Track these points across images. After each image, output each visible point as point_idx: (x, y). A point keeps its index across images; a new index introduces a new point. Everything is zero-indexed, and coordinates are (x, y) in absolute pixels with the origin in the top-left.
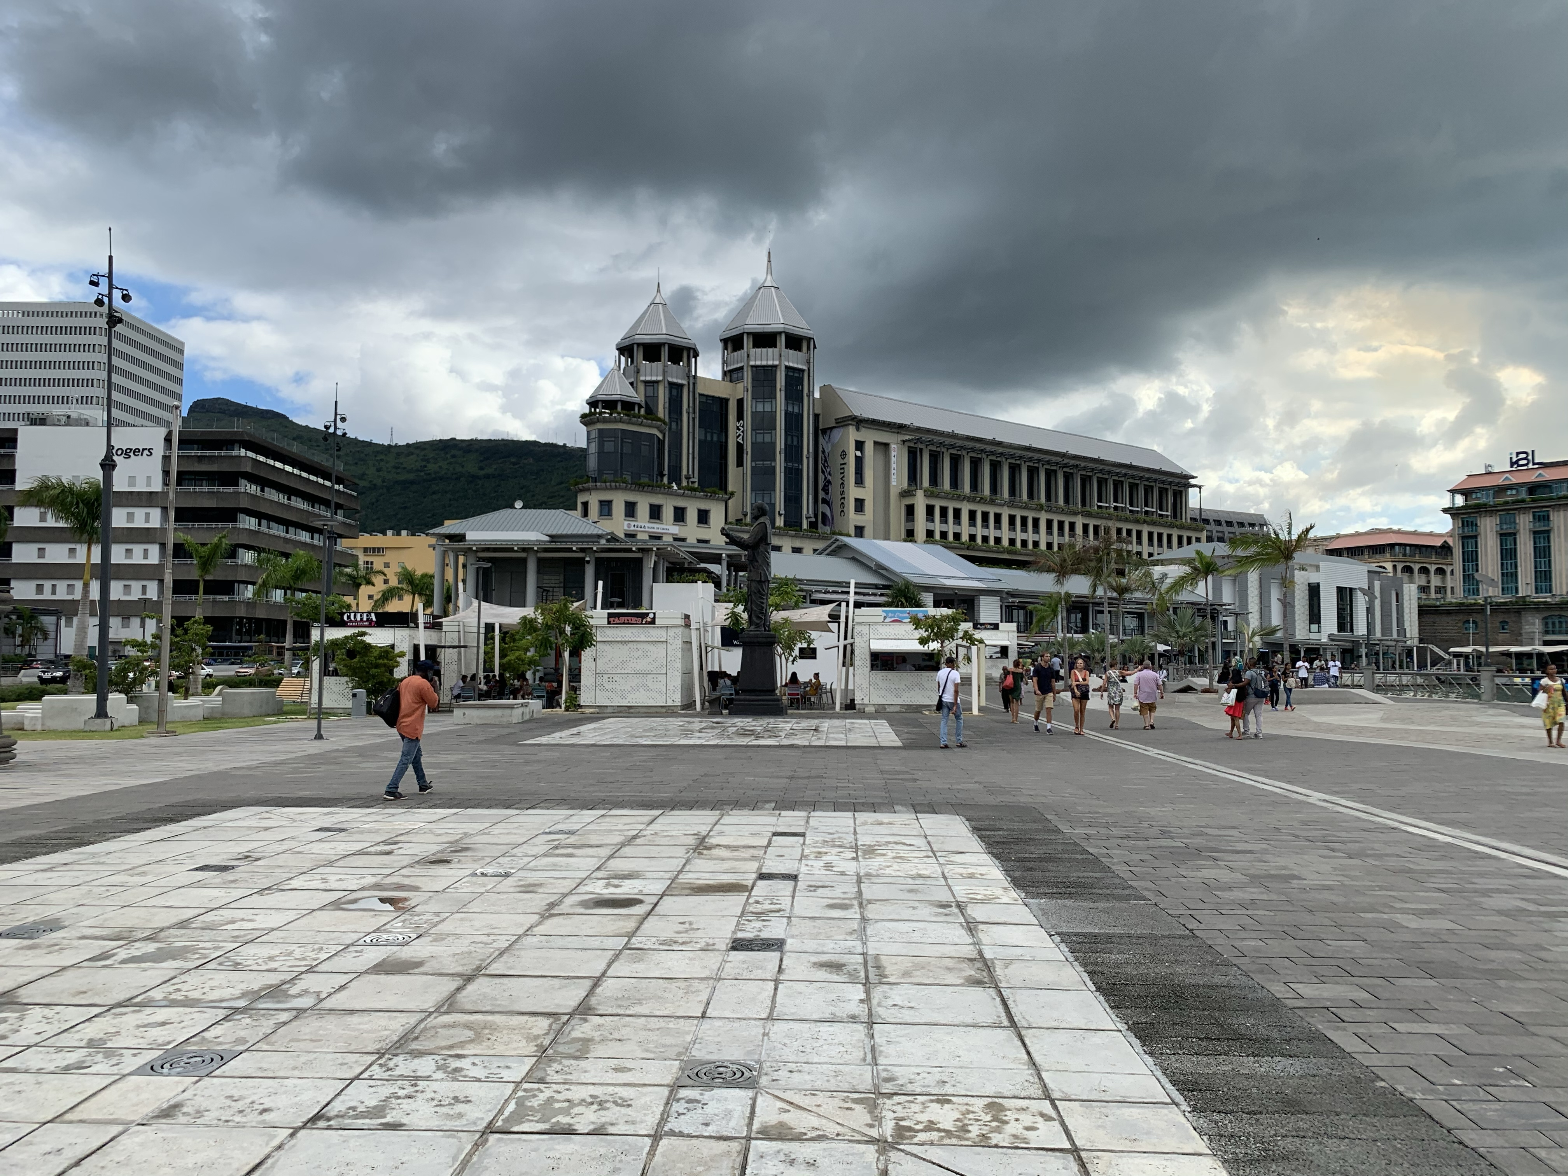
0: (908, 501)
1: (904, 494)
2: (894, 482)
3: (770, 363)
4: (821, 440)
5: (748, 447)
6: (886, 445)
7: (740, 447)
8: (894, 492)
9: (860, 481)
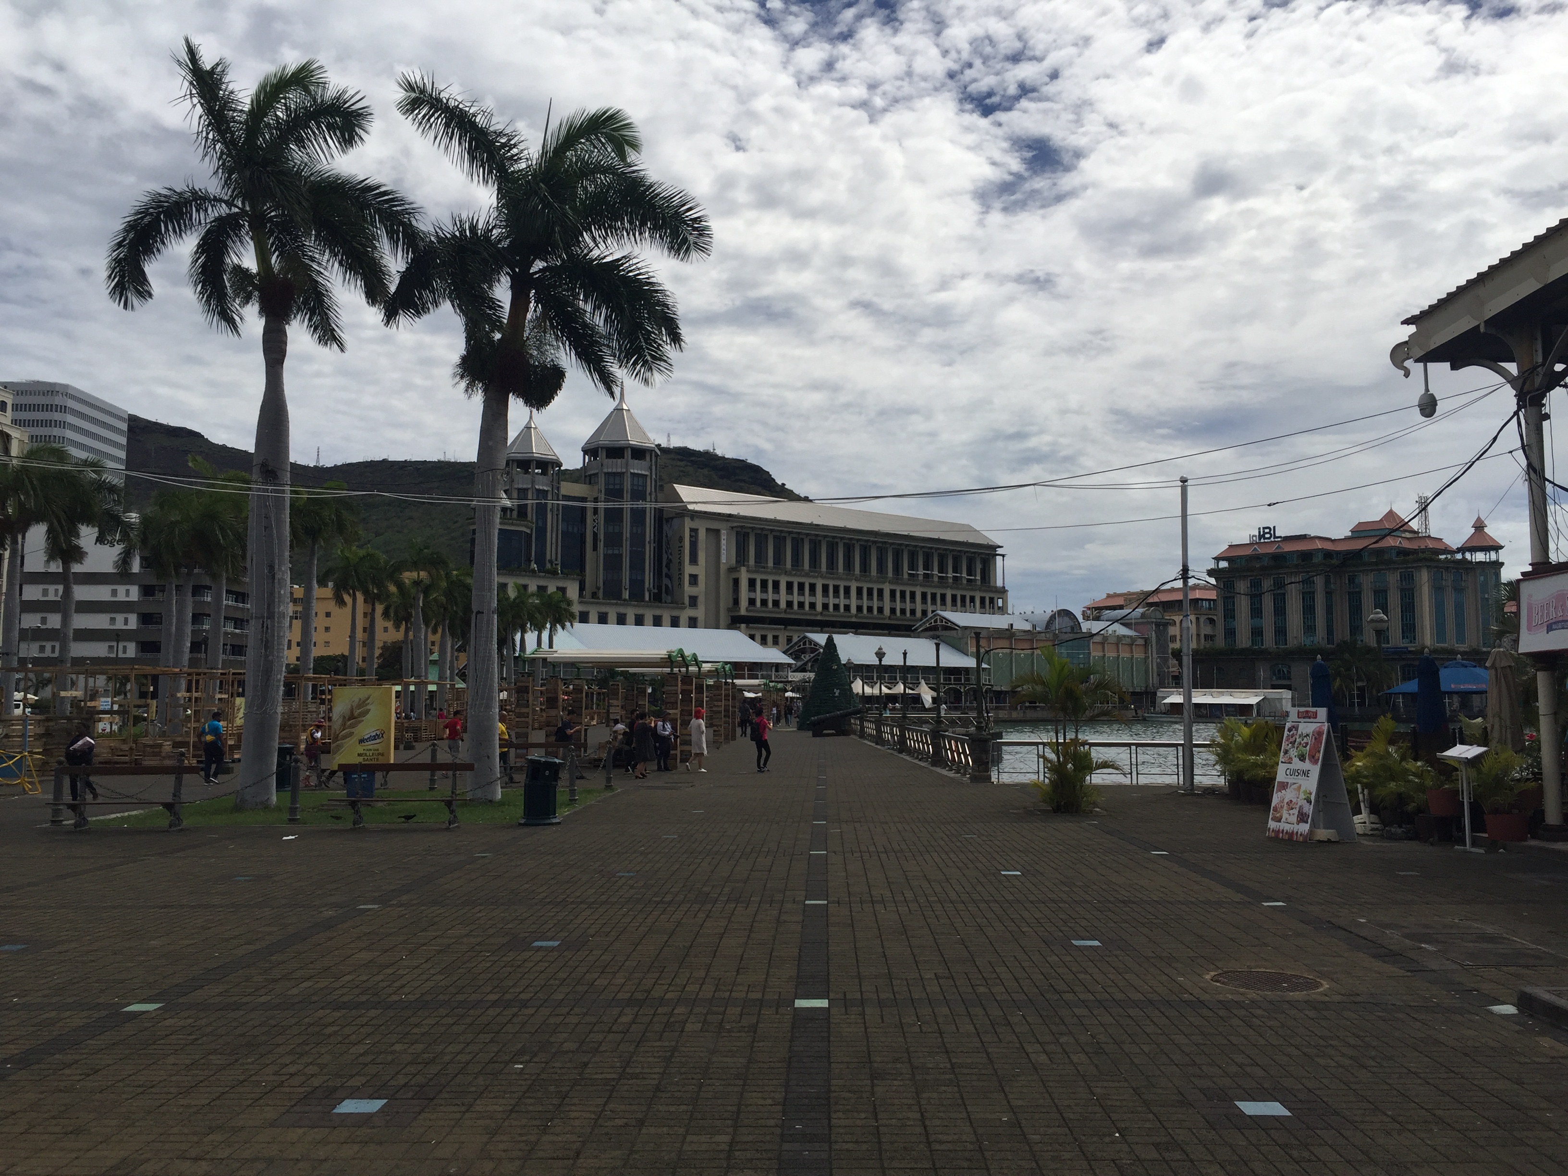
0: (735, 575)
1: (731, 570)
2: (723, 559)
3: (619, 470)
4: (665, 527)
5: (601, 536)
6: (717, 532)
7: (595, 535)
8: (723, 569)
9: (694, 560)
